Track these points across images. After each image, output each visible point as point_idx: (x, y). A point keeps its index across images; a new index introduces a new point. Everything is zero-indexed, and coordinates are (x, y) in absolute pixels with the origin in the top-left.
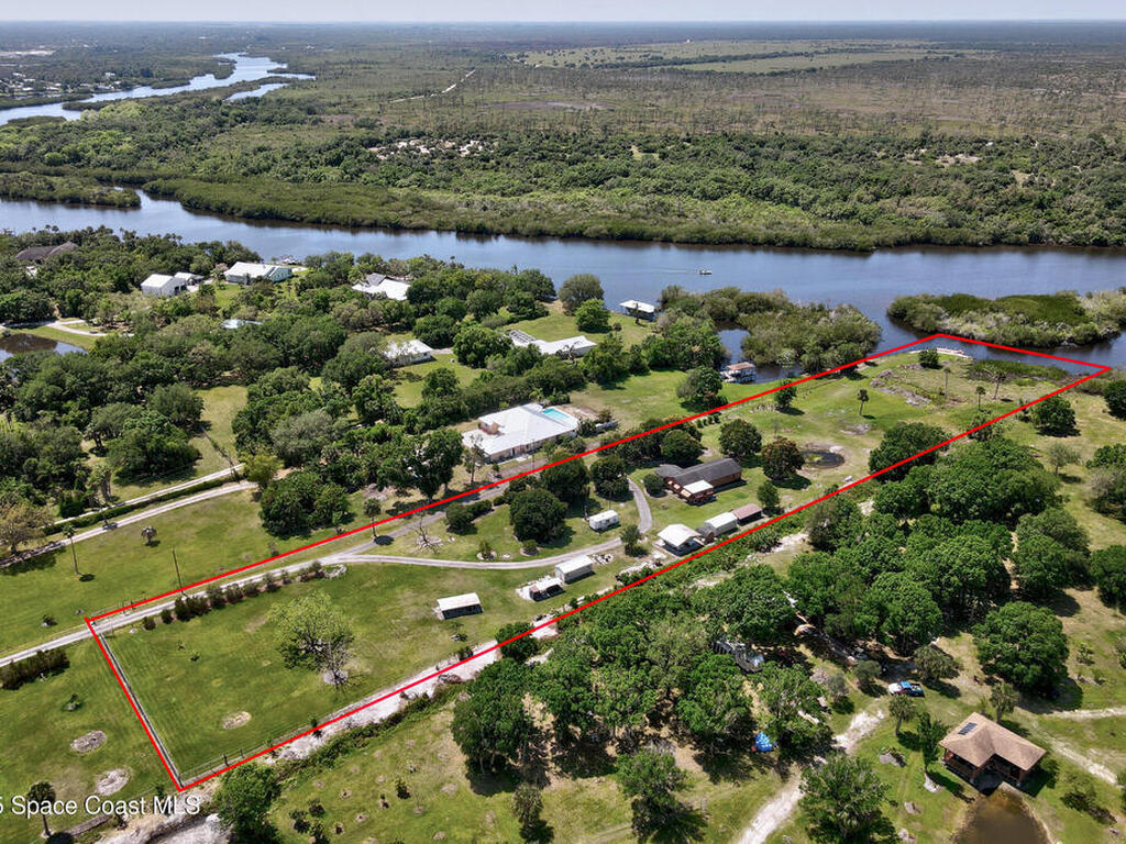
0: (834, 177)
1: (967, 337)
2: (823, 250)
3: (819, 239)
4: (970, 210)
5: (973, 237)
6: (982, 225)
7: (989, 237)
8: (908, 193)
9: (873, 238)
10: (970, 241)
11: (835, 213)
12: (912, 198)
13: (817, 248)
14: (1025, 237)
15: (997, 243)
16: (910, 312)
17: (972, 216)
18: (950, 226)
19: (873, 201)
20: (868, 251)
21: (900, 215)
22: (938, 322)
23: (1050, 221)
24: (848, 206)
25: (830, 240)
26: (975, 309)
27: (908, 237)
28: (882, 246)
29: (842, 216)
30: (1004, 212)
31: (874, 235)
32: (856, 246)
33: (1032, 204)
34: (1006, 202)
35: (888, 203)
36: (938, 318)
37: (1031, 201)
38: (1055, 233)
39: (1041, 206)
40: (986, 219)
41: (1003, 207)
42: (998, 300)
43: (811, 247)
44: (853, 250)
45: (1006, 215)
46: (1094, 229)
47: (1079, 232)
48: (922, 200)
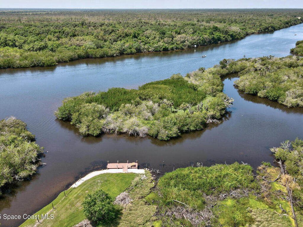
0: (37, 32)
1: (132, 135)
2: (23, 68)
3: (18, 62)
4: (105, 41)
5: (110, 52)
6: (113, 46)
7: (118, 52)
8: (74, 36)
9: (55, 58)
10: (109, 54)
11: (36, 47)
12: (77, 38)
13: (18, 68)
14: (134, 50)
15: (122, 54)
16: (74, 116)
17: (107, 43)
18: (98, 48)
19: (57, 40)
20: (53, 66)
21: (71, 45)
22: (103, 121)
23: (142, 42)
24: (43, 43)
25: (27, 62)
26: (129, 101)
27: (76, 56)
28: (62, 62)
29: (40, 49)
30: (121, 40)
31: (56, 57)
32: (44, 63)
33: (131, 37)
34: (121, 36)
35: (64, 40)
36: (101, 117)
37: (130, 35)
38: (146, 47)
39: (135, 37)
40: (114, 43)
41: (120, 38)
42: (140, 89)
43: (14, 68)
44: (42, 66)
45: (123, 42)
46: (161, 44)
47: (156, 45)
48: (82, 38)
